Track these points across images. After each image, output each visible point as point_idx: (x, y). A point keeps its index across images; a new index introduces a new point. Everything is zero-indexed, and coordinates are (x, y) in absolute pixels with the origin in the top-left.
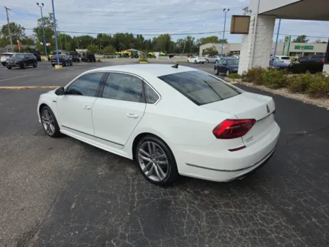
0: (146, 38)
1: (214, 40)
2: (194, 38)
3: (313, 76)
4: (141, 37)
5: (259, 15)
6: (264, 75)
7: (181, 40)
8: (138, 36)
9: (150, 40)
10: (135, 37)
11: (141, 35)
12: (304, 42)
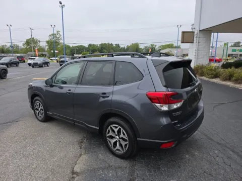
0: (122, 46)
1: (170, 46)
2: (156, 46)
3: (237, 70)
4: (118, 46)
5: (200, 31)
6: (205, 70)
7: (146, 47)
8: (116, 45)
9: (124, 47)
10: (114, 45)
11: (118, 44)
12: (239, 46)
